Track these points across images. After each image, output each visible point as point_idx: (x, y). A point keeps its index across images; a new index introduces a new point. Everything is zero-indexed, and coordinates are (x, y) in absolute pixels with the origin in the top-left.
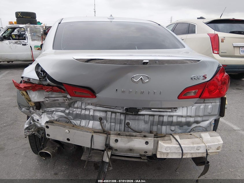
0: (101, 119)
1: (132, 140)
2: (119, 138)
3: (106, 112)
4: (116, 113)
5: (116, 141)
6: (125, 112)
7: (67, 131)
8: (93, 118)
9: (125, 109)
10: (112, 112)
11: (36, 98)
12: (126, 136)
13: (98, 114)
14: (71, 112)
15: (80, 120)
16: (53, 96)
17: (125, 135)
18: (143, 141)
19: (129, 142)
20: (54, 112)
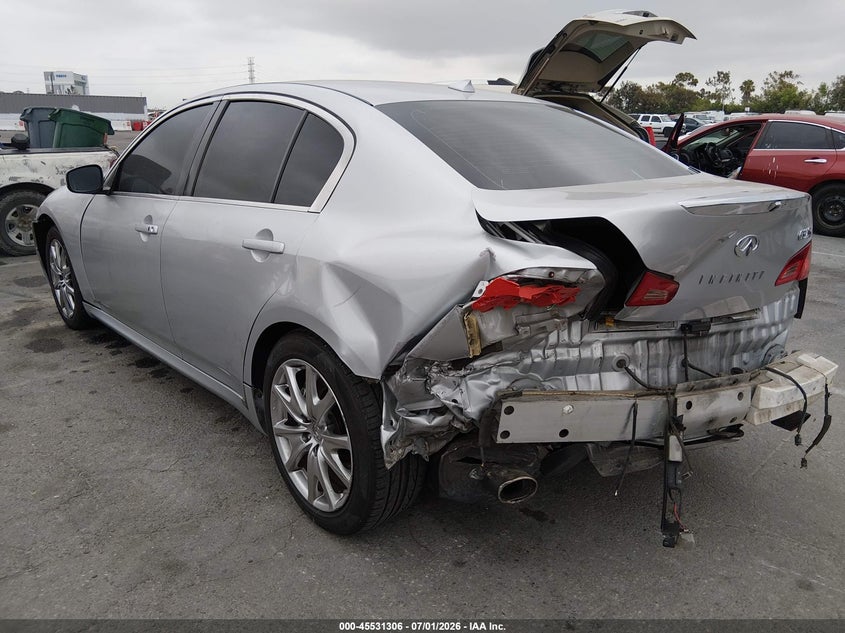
0: (621, 364)
1: (716, 396)
2: (693, 399)
3: (633, 342)
4: (656, 340)
5: (689, 405)
6: (680, 335)
7: (567, 408)
8: (602, 365)
9: (679, 326)
10: (650, 340)
11: (498, 330)
12: (704, 388)
13: (616, 353)
14: (536, 360)
15: (561, 378)
16: (536, 317)
17: (702, 386)
18: (733, 392)
19: (711, 401)
20: (493, 370)
